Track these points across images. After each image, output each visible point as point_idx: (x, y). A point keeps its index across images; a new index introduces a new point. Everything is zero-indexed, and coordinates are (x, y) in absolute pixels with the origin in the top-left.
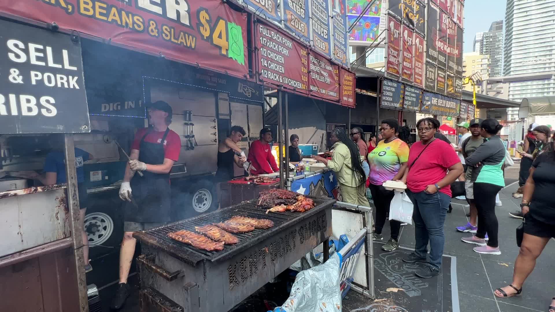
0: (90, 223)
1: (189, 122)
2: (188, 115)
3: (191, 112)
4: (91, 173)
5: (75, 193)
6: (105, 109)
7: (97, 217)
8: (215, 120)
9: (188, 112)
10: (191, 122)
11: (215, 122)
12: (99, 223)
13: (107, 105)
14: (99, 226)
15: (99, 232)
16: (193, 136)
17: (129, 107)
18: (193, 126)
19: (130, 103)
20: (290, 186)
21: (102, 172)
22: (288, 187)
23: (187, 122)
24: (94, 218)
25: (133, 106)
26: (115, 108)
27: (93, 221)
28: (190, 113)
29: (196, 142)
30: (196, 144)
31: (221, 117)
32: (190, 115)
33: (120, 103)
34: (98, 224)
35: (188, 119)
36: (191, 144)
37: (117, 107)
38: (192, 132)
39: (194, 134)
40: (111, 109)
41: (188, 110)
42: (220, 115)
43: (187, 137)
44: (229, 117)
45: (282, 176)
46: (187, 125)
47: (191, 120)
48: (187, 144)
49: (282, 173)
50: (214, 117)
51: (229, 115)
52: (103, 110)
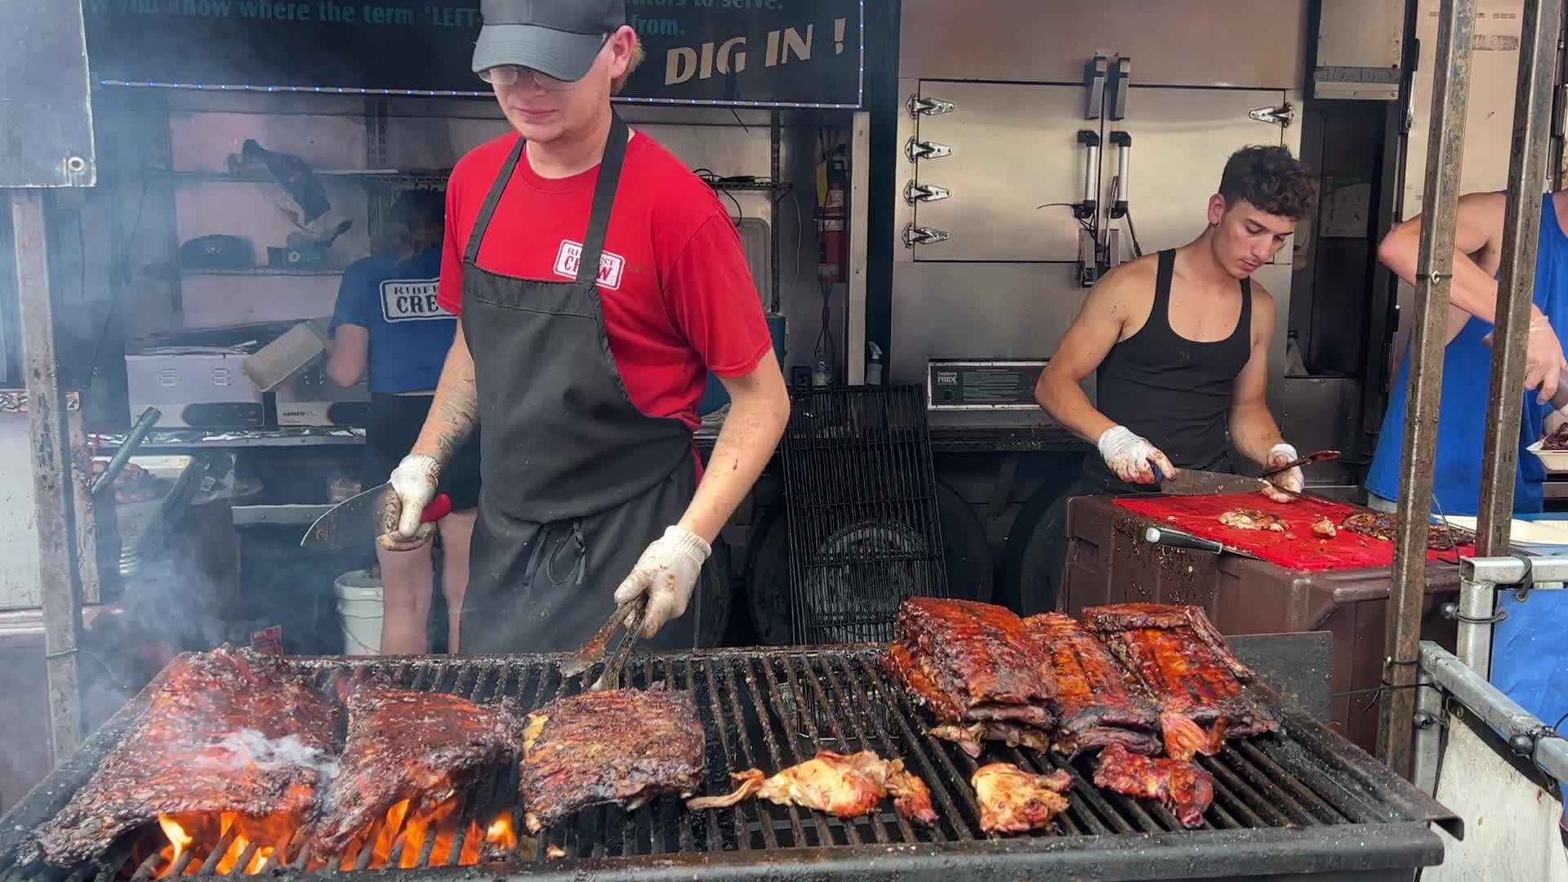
1: (1110, 127)
2: (1099, 82)
3: (1125, 68)
5: (47, 435)
6: (679, 75)
8: (1286, 108)
9: (1101, 67)
10: (1118, 126)
11: (1285, 122)
13: (689, 53)
16: (1120, 209)
17: (784, 61)
18: (1125, 149)
19: (791, 35)
20: (1480, 621)
22: (1468, 620)
23: (1094, 126)
25: (804, 52)
26: (723, 68)
28: (1115, 74)
29: (1136, 244)
31: (1325, 90)
32: (1112, 87)
33: (743, 40)
35: (1098, 108)
36: (1102, 249)
37: (732, 62)
38: (1117, 180)
39: (1123, 199)
40: (706, 73)
41: (1103, 58)
42: (1321, 79)
43: (1083, 210)
44: (1396, 87)
45: (1408, 527)
46: (1089, 145)
47: (1117, 116)
48: (1080, 251)
49: (1413, 508)
50: (1284, 90)
51: (1398, 75)
52: (671, 78)
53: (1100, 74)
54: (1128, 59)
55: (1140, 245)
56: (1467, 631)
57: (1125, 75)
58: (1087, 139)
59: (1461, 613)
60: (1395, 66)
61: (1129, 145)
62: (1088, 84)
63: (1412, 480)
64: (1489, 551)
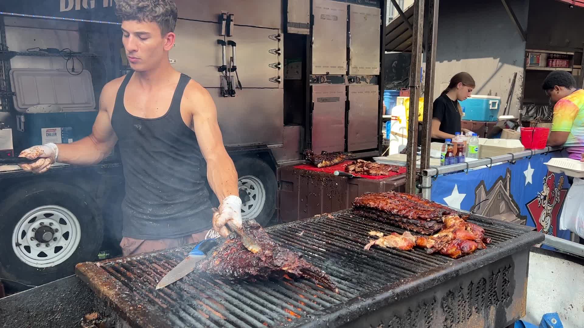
0: (41, 224)
1: (227, 39)
2: (224, 23)
3: (232, 18)
4: (44, 130)
7: (51, 215)
8: (279, 36)
9: (225, 17)
10: (230, 39)
11: (279, 40)
12: (56, 225)
14: (57, 230)
15: (57, 242)
16: (234, 69)
18: (234, 47)
20: (429, 188)
21: (62, 131)
22: (425, 188)
23: (222, 38)
24: (48, 216)
27: (47, 222)
28: (229, 20)
29: (239, 81)
30: (240, 86)
31: (291, 30)
32: (228, 25)
34: (54, 227)
35: (223, 33)
36: (230, 84)
38: (232, 59)
39: (235, 65)
40: (78, 8)
41: (225, 14)
42: (289, 26)
43: (222, 69)
44: (309, 30)
45: (412, 162)
46: (223, 45)
47: (230, 35)
48: (221, 84)
49: (413, 156)
50: (278, 29)
51: (309, 26)
52: (62, 9)
53: (224, 20)
54: (233, 15)
55: (240, 82)
56: (425, 191)
57: (232, 21)
58: (221, 43)
59: (423, 186)
60: (308, 23)
61: (235, 46)
62: (219, 23)
63: (413, 148)
64: (426, 167)
